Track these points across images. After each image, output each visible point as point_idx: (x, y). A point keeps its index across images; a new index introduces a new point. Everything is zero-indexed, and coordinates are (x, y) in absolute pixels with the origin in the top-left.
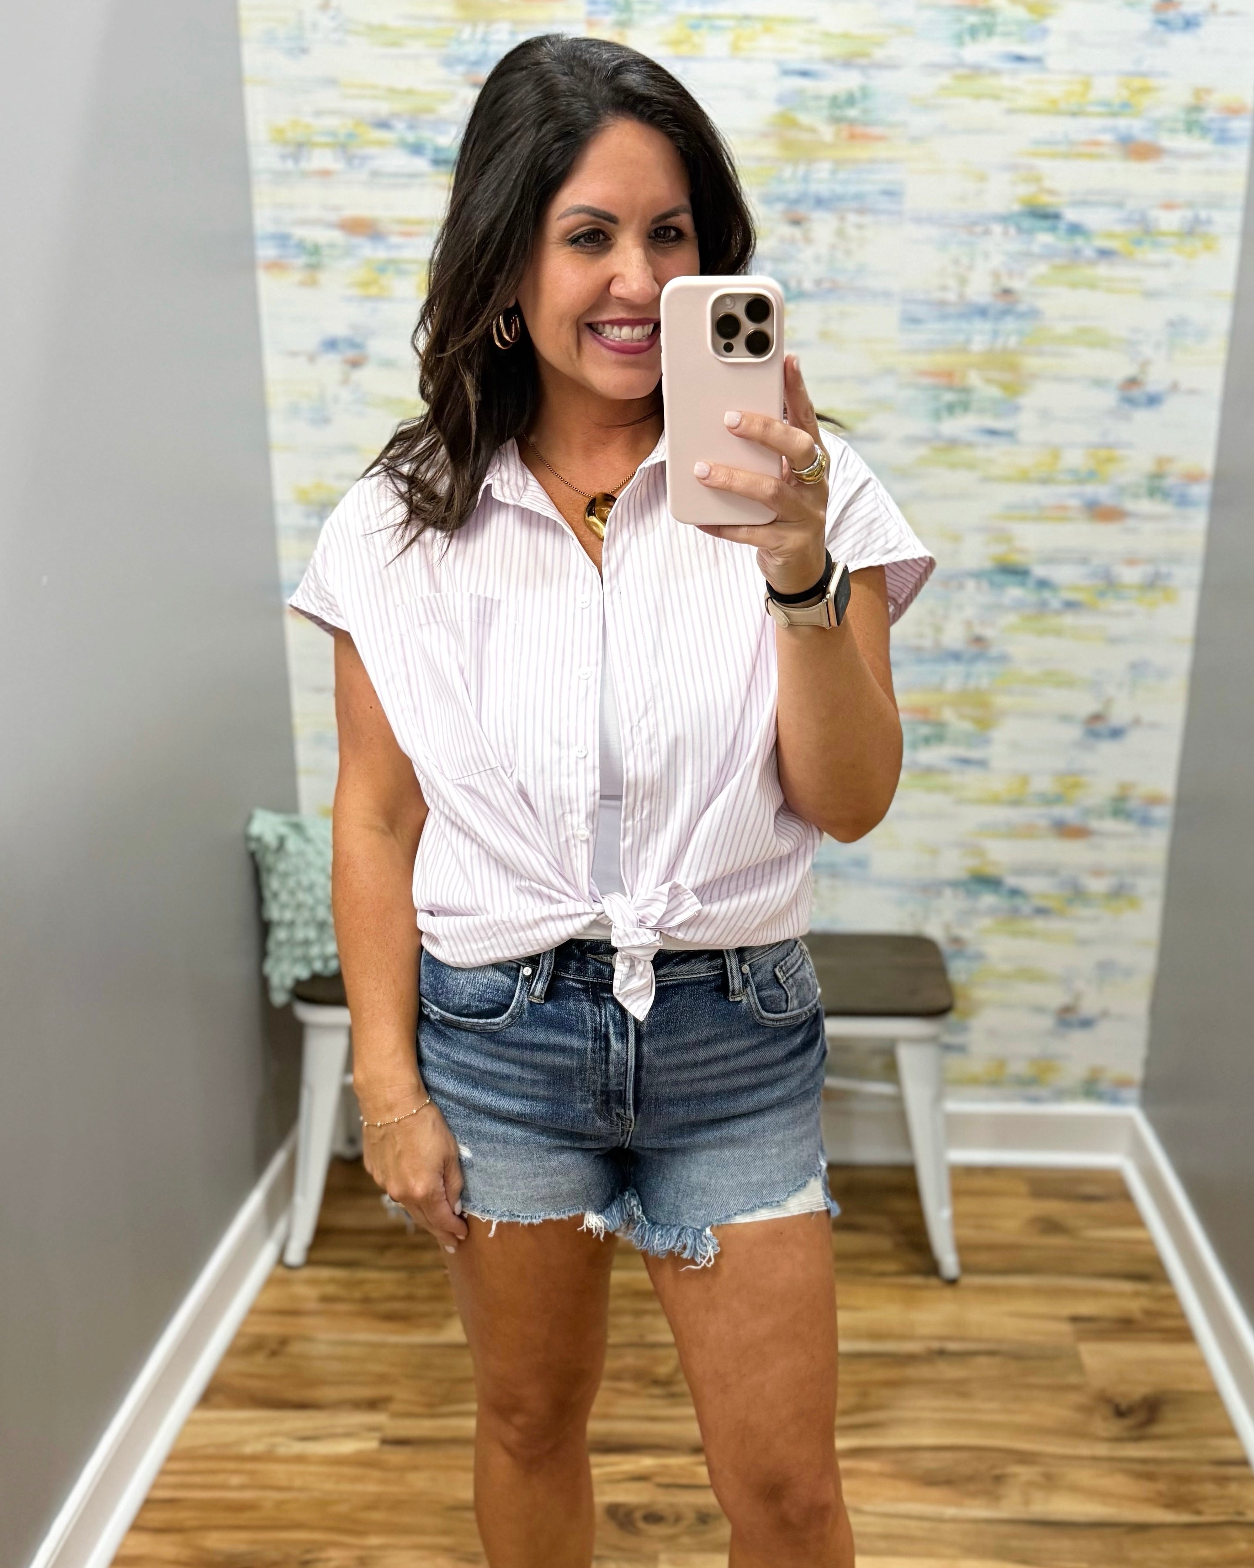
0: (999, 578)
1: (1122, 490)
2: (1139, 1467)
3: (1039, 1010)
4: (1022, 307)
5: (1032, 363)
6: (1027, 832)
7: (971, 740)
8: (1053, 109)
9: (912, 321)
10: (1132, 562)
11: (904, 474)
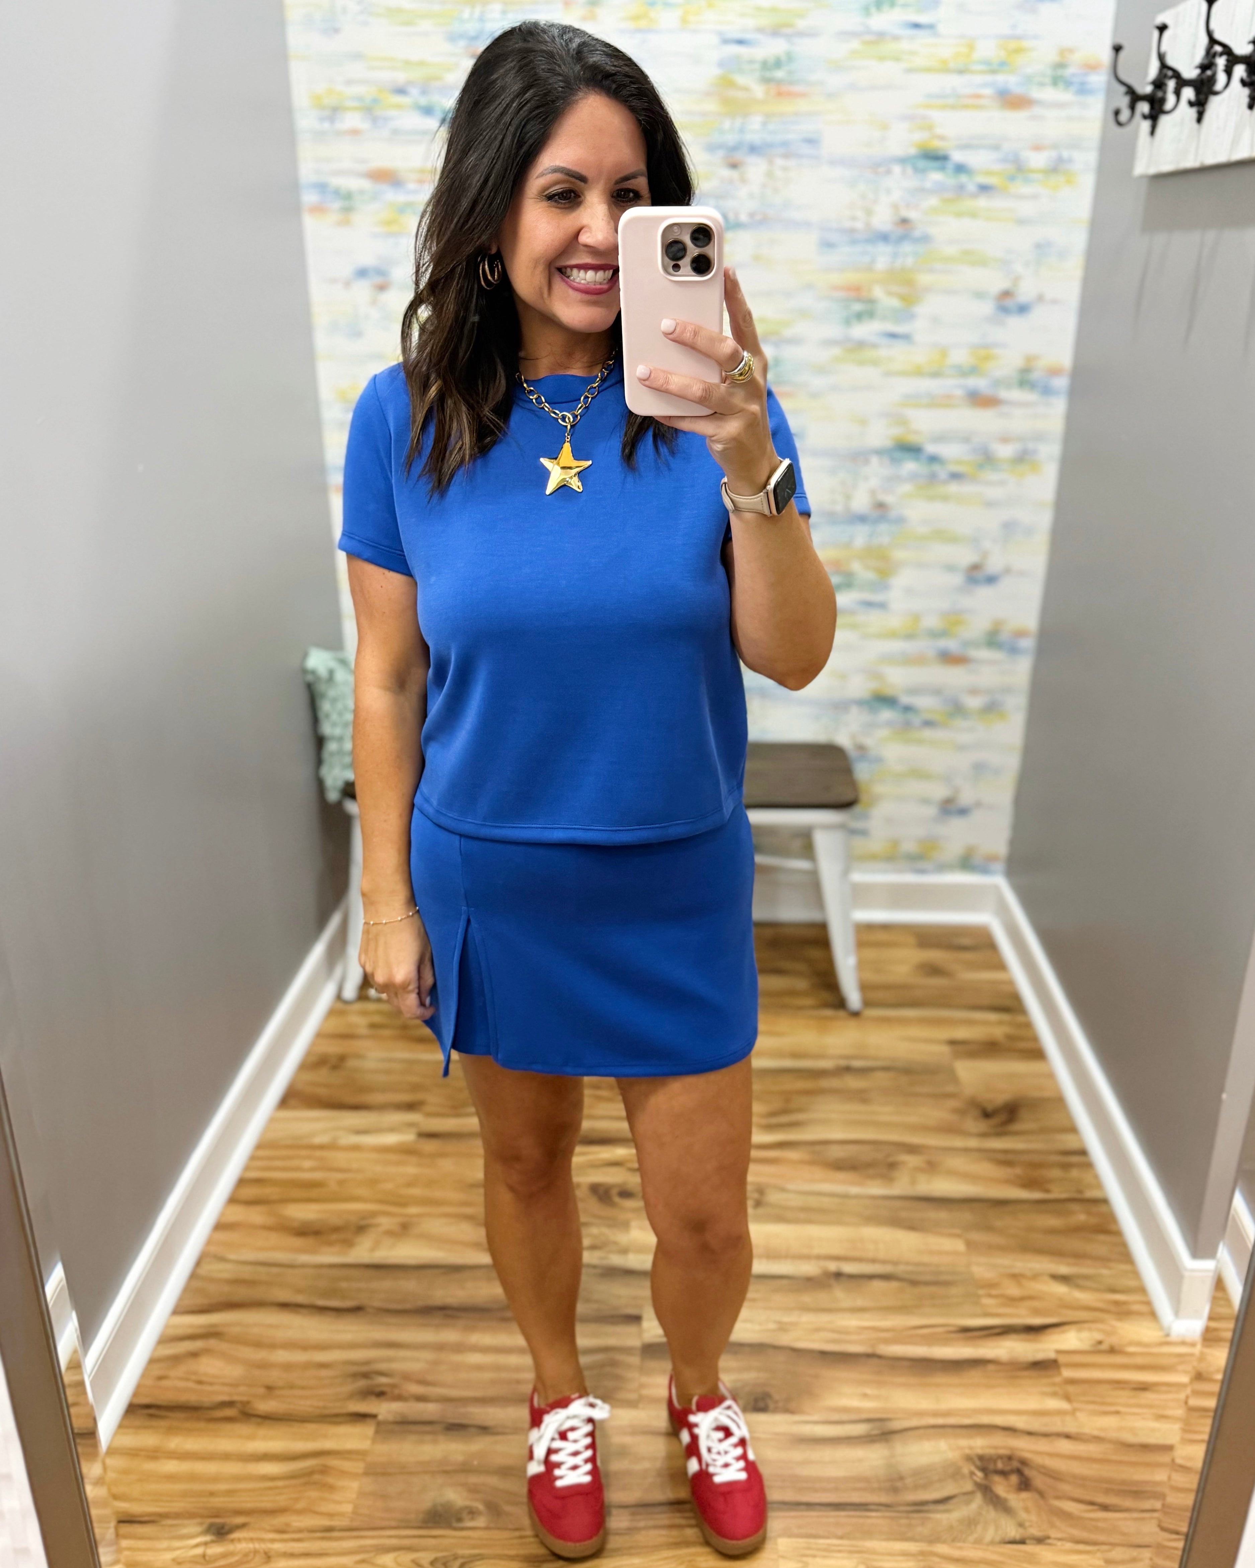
0: (898, 455)
1: (997, 383)
2: (1002, 1157)
3: (926, 801)
4: (917, 233)
5: (924, 279)
6: (917, 660)
7: (873, 587)
8: (944, 69)
9: (827, 245)
10: (1005, 440)
11: (821, 370)
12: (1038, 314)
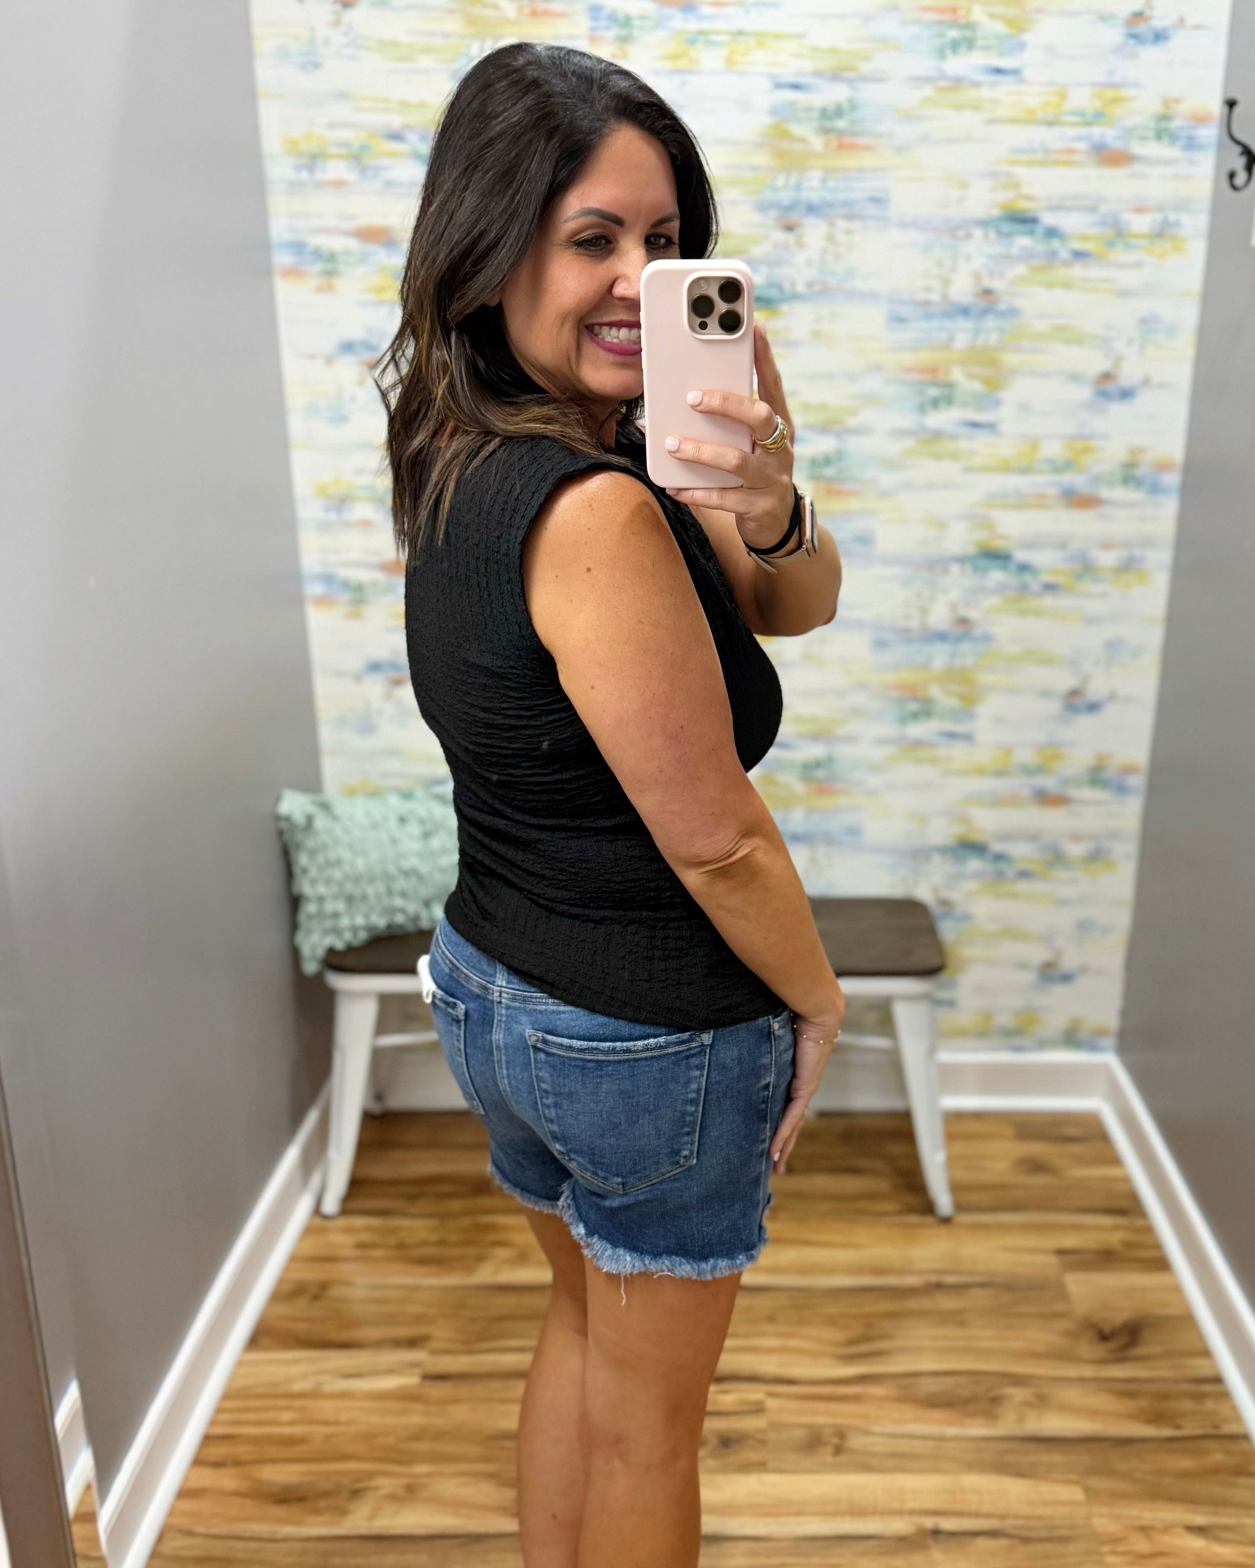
0: (982, 563)
1: (1097, 480)
2: (1123, 1387)
3: (1022, 966)
4: (1002, 306)
5: (1011, 359)
6: (1009, 801)
7: (956, 715)
8: (1031, 119)
9: (898, 320)
10: (1107, 546)
11: (892, 465)
12: (1144, 400)
